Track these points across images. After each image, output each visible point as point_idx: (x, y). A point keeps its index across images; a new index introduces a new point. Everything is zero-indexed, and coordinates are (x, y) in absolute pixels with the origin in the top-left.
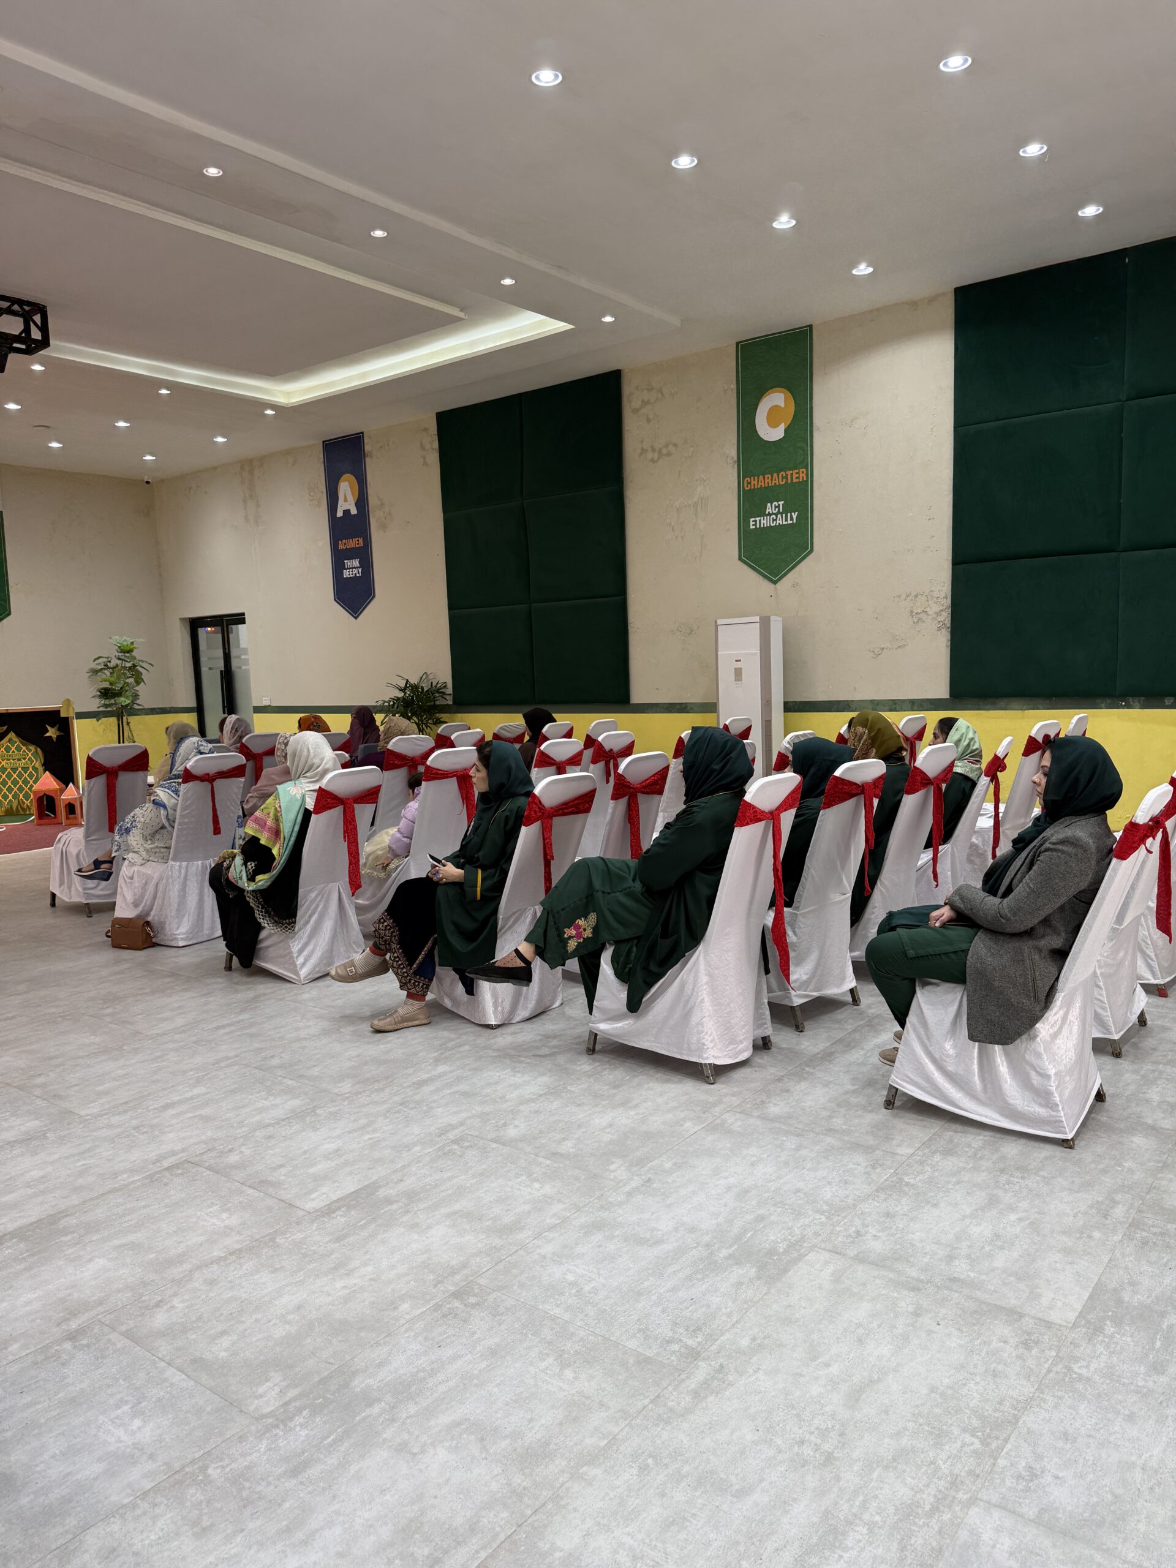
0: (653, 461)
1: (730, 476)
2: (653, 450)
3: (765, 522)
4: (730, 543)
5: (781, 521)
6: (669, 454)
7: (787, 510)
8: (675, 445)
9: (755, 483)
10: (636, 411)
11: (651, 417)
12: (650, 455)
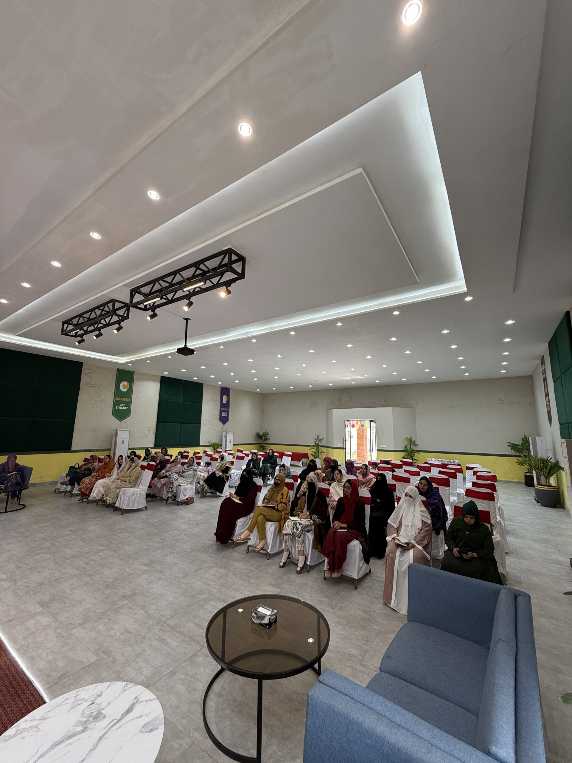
0: (89, 387)
1: (112, 396)
2: (90, 385)
3: (120, 408)
4: (111, 411)
5: (124, 408)
6: (95, 387)
7: (125, 406)
8: (97, 385)
9: (118, 399)
10: (85, 374)
11: (90, 376)
12: (89, 385)
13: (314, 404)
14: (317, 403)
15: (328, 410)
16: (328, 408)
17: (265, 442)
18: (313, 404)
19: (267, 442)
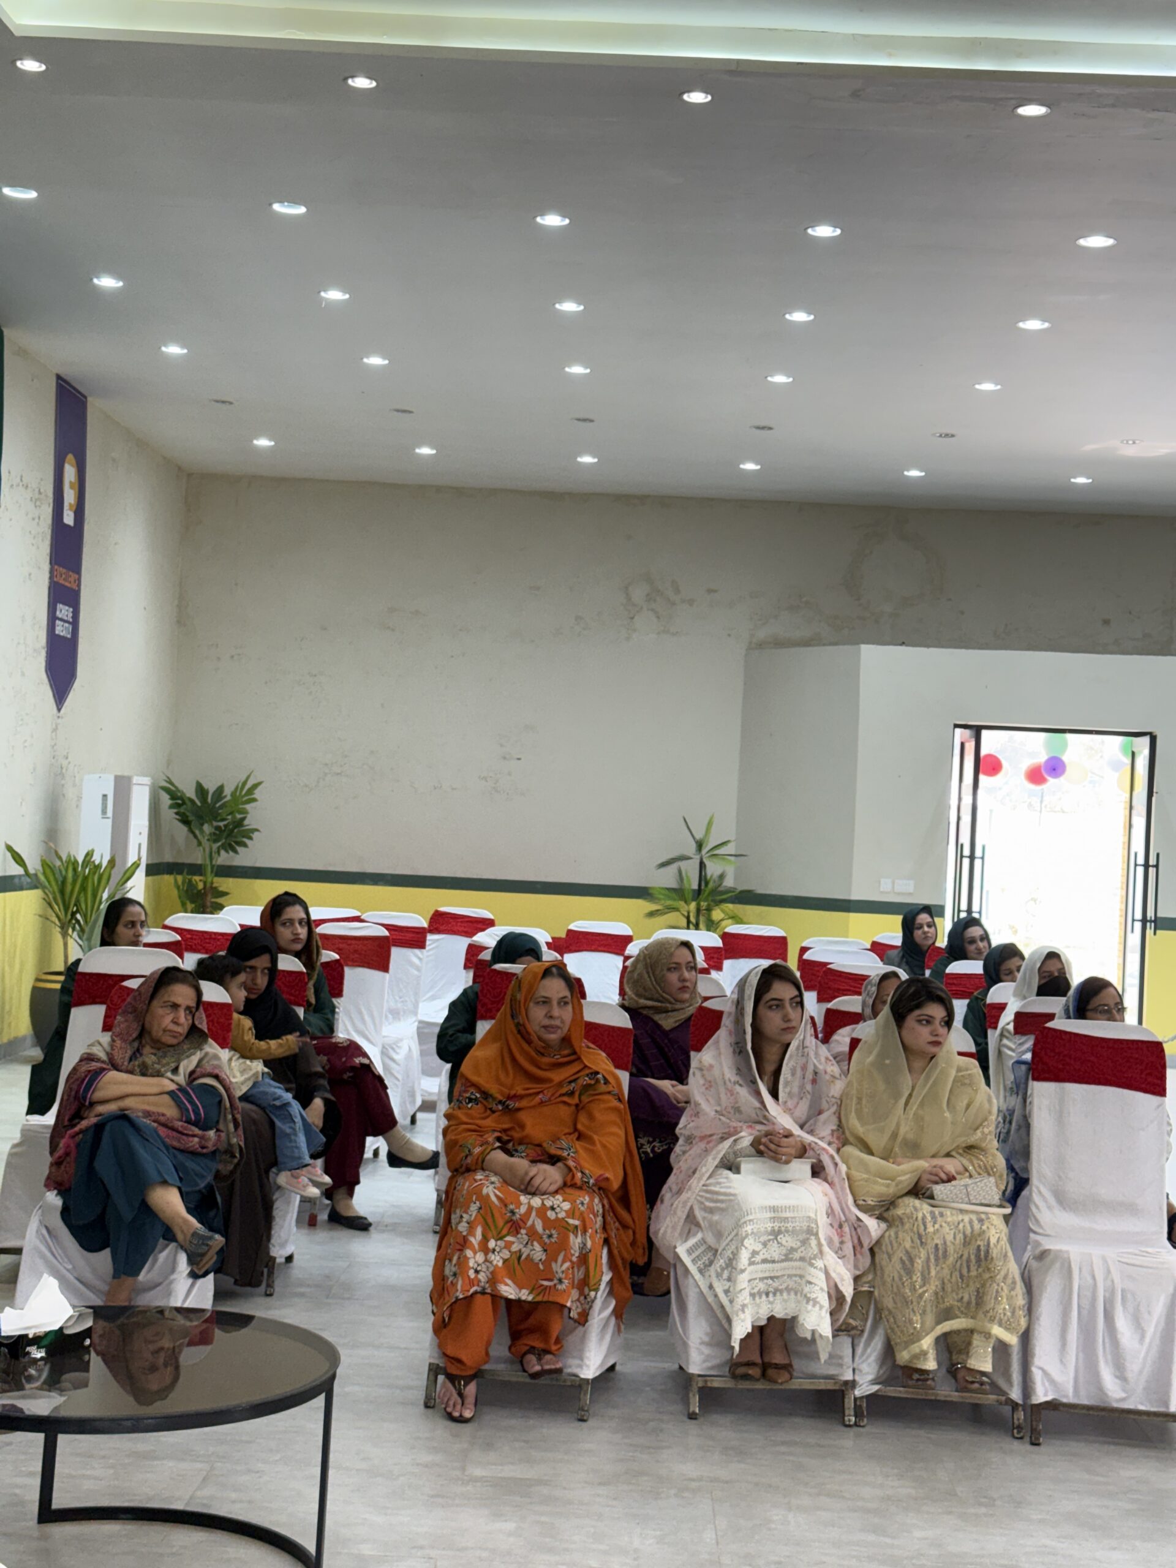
13: (649, 598)
14: (677, 591)
15: (761, 645)
16: (762, 634)
17: (224, 858)
18: (638, 594)
19: (244, 858)
